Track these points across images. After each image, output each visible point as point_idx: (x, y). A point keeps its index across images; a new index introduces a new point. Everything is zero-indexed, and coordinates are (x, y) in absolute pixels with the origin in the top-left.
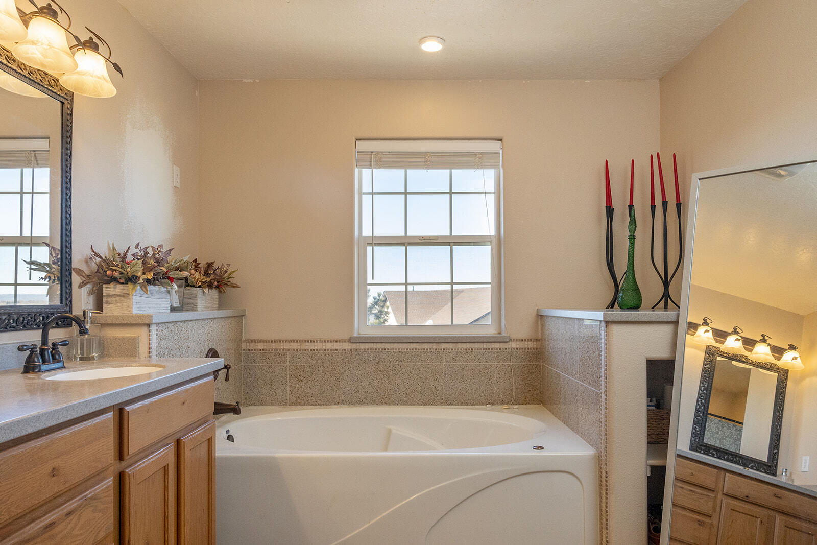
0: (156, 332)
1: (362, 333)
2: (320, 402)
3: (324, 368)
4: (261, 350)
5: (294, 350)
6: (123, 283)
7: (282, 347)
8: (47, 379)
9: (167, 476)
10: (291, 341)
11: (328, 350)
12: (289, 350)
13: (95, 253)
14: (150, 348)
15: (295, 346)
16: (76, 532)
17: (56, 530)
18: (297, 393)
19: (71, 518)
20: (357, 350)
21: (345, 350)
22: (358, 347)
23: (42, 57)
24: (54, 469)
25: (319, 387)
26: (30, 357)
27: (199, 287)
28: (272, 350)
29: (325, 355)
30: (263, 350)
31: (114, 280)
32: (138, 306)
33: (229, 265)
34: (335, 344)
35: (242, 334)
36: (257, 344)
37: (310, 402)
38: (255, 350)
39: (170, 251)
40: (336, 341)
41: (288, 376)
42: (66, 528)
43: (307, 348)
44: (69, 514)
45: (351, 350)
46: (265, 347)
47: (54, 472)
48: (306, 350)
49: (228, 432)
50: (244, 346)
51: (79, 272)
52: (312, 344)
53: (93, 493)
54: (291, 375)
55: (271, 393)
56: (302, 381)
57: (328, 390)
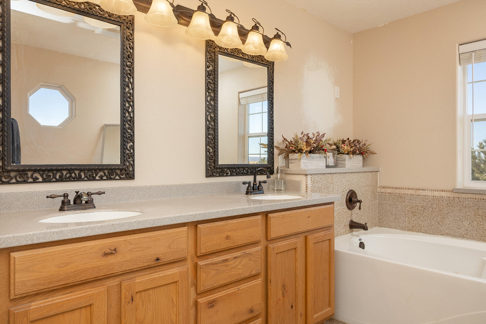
0: (310, 179)
1: (466, 186)
2: (429, 232)
3: (433, 208)
4: (389, 193)
5: (411, 195)
6: (297, 153)
7: (403, 192)
8: (251, 198)
9: (296, 254)
10: (409, 189)
11: (436, 197)
12: (407, 195)
13: (284, 138)
14: (307, 187)
15: (412, 192)
16: (239, 267)
17: (228, 263)
18: (413, 223)
19: (237, 260)
20: (459, 198)
21: (449, 197)
22: (460, 196)
23: (254, 49)
24: (227, 236)
25: (429, 221)
26: (248, 187)
27: (346, 154)
28: (396, 194)
29: (434, 200)
30: (391, 193)
31: (294, 152)
32: (304, 165)
33: (366, 141)
34: (442, 192)
35: (377, 183)
36: (386, 189)
37: (423, 231)
38: (385, 193)
39: (324, 135)
40: (442, 191)
41: (407, 211)
42: (234, 264)
43: (420, 194)
44: (235, 258)
45: (454, 198)
46: (392, 192)
47: (227, 237)
48: (419, 195)
49: (360, 240)
50: (378, 190)
51: (277, 148)
52: (424, 191)
53: (249, 252)
54: (409, 211)
55: (396, 221)
56: (416, 216)
57: (435, 224)
